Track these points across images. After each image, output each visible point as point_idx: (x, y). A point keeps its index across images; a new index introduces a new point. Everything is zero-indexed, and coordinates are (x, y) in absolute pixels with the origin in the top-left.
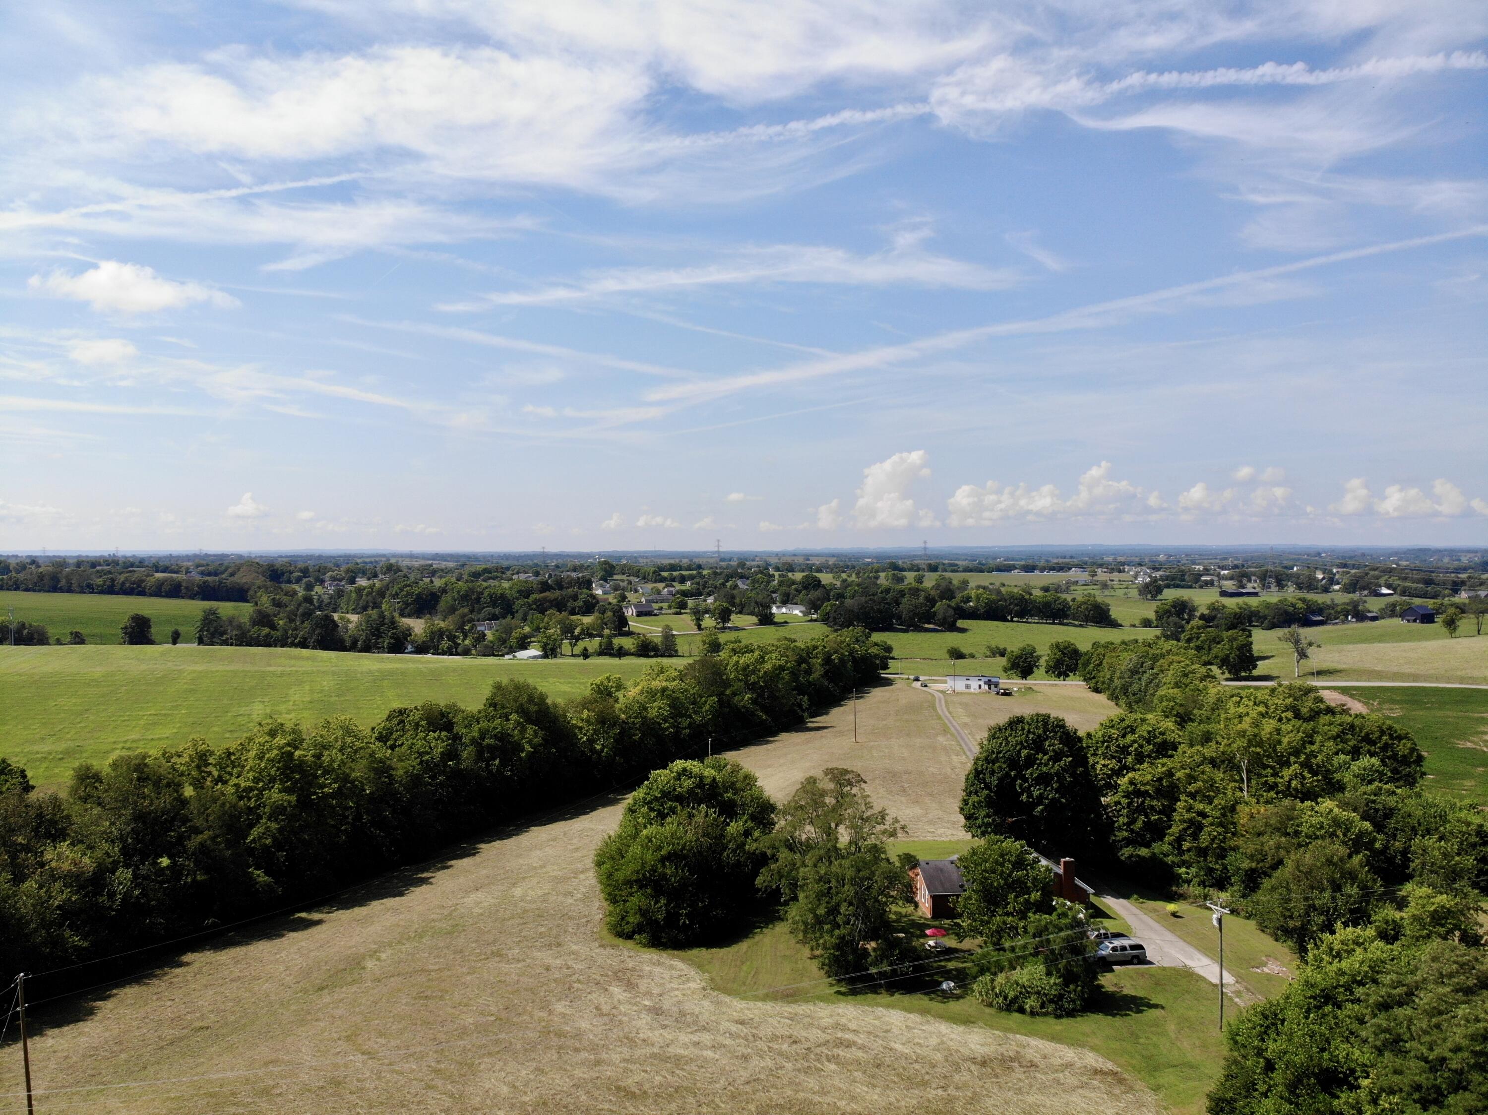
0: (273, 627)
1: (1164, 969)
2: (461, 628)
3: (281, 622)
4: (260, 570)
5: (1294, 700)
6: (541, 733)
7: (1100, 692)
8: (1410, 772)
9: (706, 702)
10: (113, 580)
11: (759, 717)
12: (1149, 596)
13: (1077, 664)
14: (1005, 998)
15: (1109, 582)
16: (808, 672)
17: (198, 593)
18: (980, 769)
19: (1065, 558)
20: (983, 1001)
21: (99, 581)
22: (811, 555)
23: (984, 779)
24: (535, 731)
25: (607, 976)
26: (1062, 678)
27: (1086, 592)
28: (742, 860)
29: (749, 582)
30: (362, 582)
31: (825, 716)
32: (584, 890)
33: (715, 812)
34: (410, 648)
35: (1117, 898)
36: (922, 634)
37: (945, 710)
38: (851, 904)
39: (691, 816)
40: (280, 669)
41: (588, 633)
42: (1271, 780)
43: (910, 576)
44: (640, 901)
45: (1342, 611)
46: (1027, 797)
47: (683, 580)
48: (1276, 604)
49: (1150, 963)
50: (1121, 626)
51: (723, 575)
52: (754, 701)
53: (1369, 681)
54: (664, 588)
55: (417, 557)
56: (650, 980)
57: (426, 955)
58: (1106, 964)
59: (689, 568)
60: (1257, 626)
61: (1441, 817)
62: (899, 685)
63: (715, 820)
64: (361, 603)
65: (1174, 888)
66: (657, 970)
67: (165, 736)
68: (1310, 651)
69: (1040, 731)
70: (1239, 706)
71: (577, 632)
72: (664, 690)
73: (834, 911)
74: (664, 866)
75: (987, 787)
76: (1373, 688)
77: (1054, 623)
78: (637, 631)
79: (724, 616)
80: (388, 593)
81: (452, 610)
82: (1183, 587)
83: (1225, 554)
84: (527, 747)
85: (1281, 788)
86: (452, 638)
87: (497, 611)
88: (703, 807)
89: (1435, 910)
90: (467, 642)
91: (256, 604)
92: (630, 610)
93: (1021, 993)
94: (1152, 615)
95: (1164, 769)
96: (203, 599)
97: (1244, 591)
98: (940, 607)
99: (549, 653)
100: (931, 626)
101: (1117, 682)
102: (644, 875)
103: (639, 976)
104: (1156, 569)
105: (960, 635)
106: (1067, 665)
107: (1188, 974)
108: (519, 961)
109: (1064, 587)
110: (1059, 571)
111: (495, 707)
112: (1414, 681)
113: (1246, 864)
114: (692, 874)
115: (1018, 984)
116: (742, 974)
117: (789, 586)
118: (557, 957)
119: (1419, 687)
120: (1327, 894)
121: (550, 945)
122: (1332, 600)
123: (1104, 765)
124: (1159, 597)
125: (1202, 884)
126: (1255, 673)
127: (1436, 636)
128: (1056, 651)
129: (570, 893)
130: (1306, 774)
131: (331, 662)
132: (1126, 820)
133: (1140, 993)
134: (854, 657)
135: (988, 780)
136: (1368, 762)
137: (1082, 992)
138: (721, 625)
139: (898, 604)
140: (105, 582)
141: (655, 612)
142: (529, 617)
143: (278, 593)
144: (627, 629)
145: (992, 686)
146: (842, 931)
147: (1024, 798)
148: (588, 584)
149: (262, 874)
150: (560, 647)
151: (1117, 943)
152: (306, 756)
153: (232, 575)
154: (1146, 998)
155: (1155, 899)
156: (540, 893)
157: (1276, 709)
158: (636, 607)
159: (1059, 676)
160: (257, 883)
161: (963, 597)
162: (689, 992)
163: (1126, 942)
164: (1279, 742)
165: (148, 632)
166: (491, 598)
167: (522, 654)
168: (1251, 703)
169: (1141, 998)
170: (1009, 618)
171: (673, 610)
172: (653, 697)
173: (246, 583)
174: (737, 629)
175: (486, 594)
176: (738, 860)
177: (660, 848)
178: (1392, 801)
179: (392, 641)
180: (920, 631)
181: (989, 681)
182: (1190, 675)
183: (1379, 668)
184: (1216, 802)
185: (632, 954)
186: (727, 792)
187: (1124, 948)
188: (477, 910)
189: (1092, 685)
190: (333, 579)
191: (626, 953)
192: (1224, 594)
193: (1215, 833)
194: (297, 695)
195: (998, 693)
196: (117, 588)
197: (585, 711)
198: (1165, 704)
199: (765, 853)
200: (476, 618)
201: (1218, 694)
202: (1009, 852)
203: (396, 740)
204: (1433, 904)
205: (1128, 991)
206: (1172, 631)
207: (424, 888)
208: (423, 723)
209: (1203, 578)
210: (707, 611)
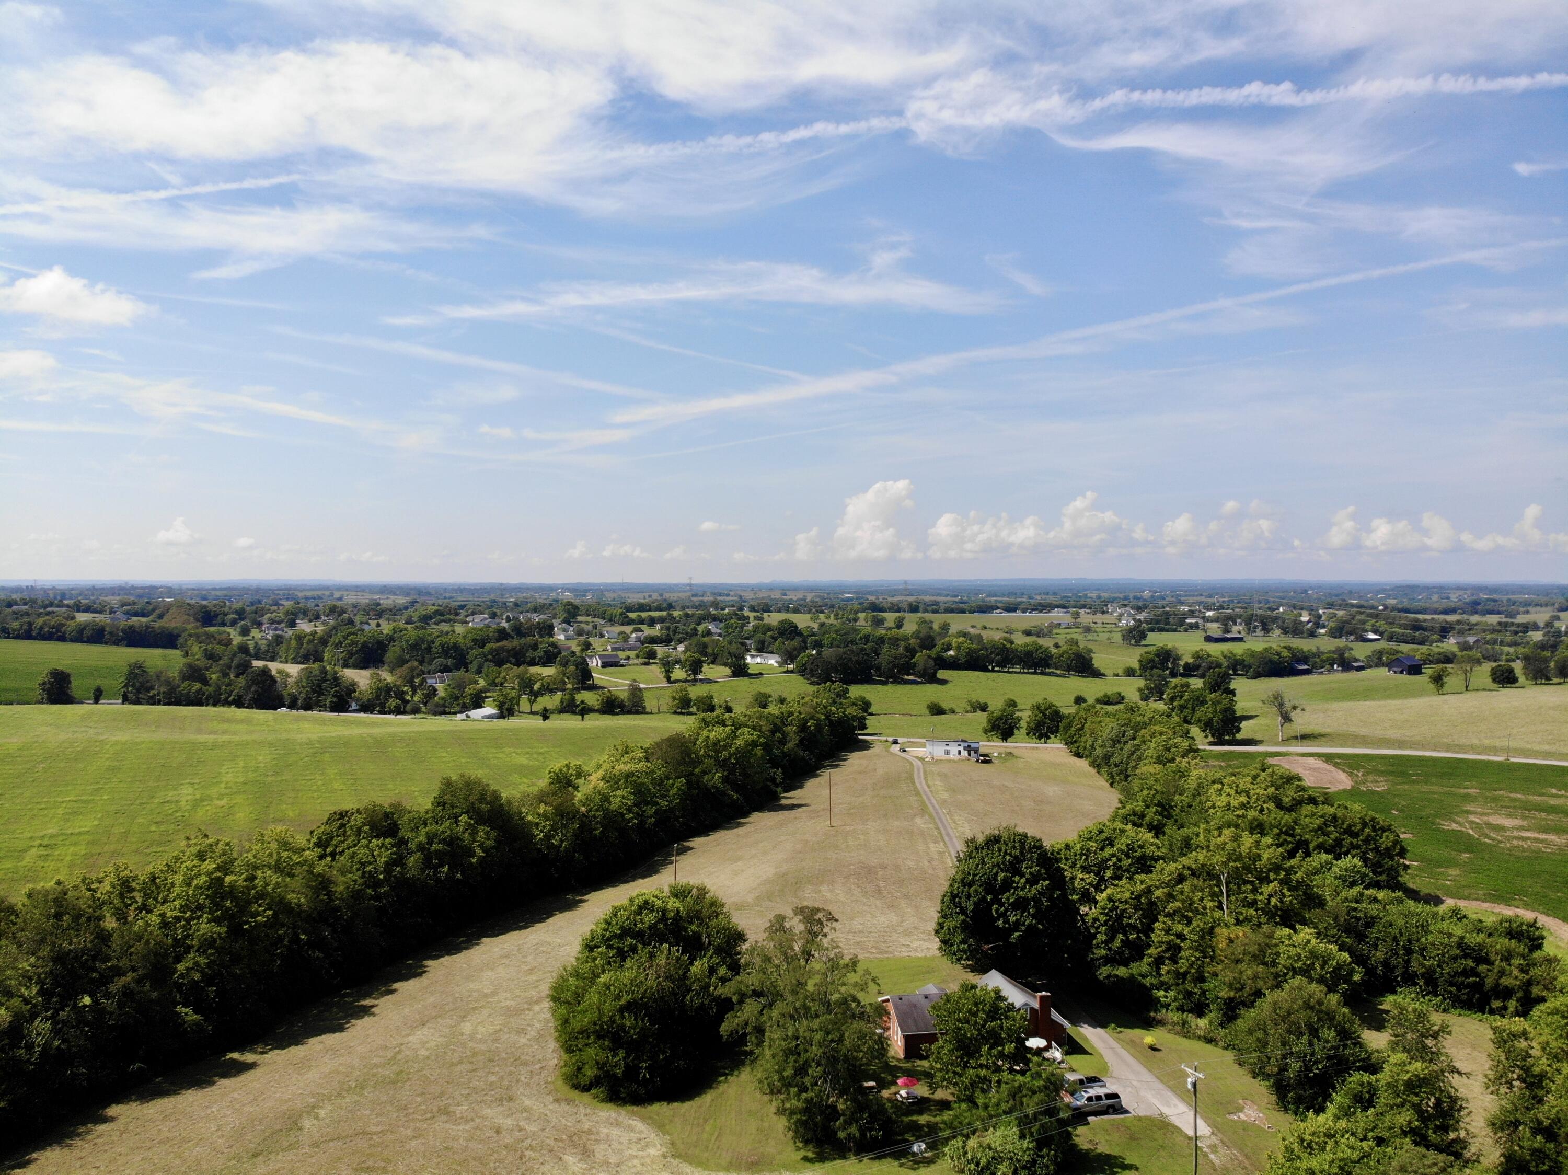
0: (205, 681)
1: (1139, 1119)
2: (411, 682)
3: (214, 676)
4: (191, 612)
5: (1277, 789)
6: (493, 834)
7: (1081, 757)
8: (1393, 866)
9: (673, 784)
10: (30, 624)
11: (730, 797)
12: (1133, 642)
13: (1058, 726)
14: (977, 1164)
15: (1093, 625)
16: (783, 741)
17: (123, 639)
18: (955, 892)
19: (1048, 594)
20: (954, 1166)
21: (16, 625)
22: (789, 590)
23: (960, 903)
24: (487, 833)
25: (561, 1140)
26: (1043, 740)
27: (1069, 637)
28: (706, 1002)
29: (722, 625)
30: (304, 626)
31: (799, 790)
32: (538, 1026)
33: (678, 950)
34: (354, 706)
35: (1094, 1027)
36: (902, 686)
37: (924, 782)
38: (819, 1064)
39: (652, 956)
40: (211, 738)
41: (548, 689)
42: (1251, 897)
43: (890, 618)
44: (596, 1055)
45: (1328, 659)
46: (1004, 922)
47: (652, 622)
48: (1261, 652)
49: (1127, 1112)
50: (1104, 675)
51: (695, 618)
52: (725, 780)
53: (1354, 747)
54: (632, 632)
55: (363, 591)
56: (606, 1146)
57: (368, 1112)
58: (1080, 1116)
59: (659, 609)
60: (1242, 675)
61: (1422, 926)
62: (876, 750)
63: (678, 959)
64: (302, 651)
65: (1152, 1014)
66: (615, 1132)
67: (87, 829)
68: (1293, 715)
69: (1017, 852)
70: (1221, 795)
71: (536, 687)
72: (628, 775)
73: (801, 1071)
74: (623, 1017)
75: (963, 912)
76: (1357, 756)
77: (1035, 673)
78: (601, 684)
79: (696, 667)
80: (331, 641)
81: (401, 662)
82: (1167, 631)
83: (1212, 590)
84: (479, 852)
85: (1260, 905)
86: (400, 695)
87: (450, 662)
88: (665, 946)
89: (1409, 1079)
90: (416, 698)
91: (186, 654)
92: (594, 660)
93: (993, 1158)
94: (1136, 665)
95: (1143, 887)
96: (129, 645)
97: (1229, 636)
98: (920, 657)
99: (505, 713)
100: (911, 678)
101: (1099, 751)
102: (601, 1026)
103: (596, 1140)
104: (1139, 609)
105: (940, 687)
106: (1048, 728)
107: (1163, 1125)
108: (467, 1121)
109: (1046, 631)
110: (1041, 612)
111: (444, 806)
112: (1400, 748)
113: (1225, 993)
114: (652, 1024)
115: (990, 1149)
116: (705, 1136)
117: (765, 633)
118: (508, 1116)
119: (1404, 756)
120: (1304, 1039)
121: (501, 1100)
122: (1318, 648)
123: (1082, 879)
124: (1143, 642)
125: (1181, 1009)
126: (1239, 736)
127: (1420, 693)
128: (1037, 712)
129: (523, 1029)
130: (1285, 891)
131: (268, 726)
132: (1104, 937)
133: (1114, 1151)
134: (830, 721)
135: (964, 905)
136: (1350, 862)
137: (1055, 1156)
138: (692, 677)
139: (877, 655)
140: (21, 626)
141: (622, 662)
142: (485, 670)
143: (211, 642)
144: (591, 682)
145: (972, 752)
146: (810, 1094)
147: (1000, 923)
148: (548, 629)
149: (191, 1012)
150: (518, 705)
151: (1093, 1092)
152: (237, 882)
153: (161, 617)
154: (1120, 1157)
155: (1132, 1027)
156: (491, 1029)
157: (1258, 799)
158: (600, 657)
159: (1040, 738)
160: (185, 1022)
161: (943, 644)
162: (648, 1161)
163: (1102, 1091)
164: (1259, 857)
165: (68, 688)
166: (443, 647)
167: (476, 714)
168: (1233, 792)
169: (1115, 1157)
170: (990, 667)
171: (641, 661)
172: (616, 783)
173: (176, 628)
174: (709, 681)
175: (437, 643)
176: (702, 1002)
177: (618, 997)
178: (1373, 910)
179: (335, 700)
180: (899, 683)
181: (969, 746)
182: (1172, 750)
183: (1363, 731)
184: (1195, 924)
185: (588, 1111)
186: (692, 923)
187: (1099, 1098)
188: (423, 1052)
189: (1073, 750)
190: (272, 622)
191: (582, 1110)
192: (1209, 639)
193: (1193, 959)
194: (231, 775)
195: (977, 761)
196: (34, 633)
197: (542, 805)
198: (1145, 792)
199: (731, 998)
200: (426, 670)
201: (1200, 778)
202: (984, 1000)
203: (336, 847)
204: (1407, 1072)
205: (1103, 1149)
206: (1155, 685)
207: (366, 1021)
208: (366, 828)
209: (1188, 621)
210: (678, 662)
